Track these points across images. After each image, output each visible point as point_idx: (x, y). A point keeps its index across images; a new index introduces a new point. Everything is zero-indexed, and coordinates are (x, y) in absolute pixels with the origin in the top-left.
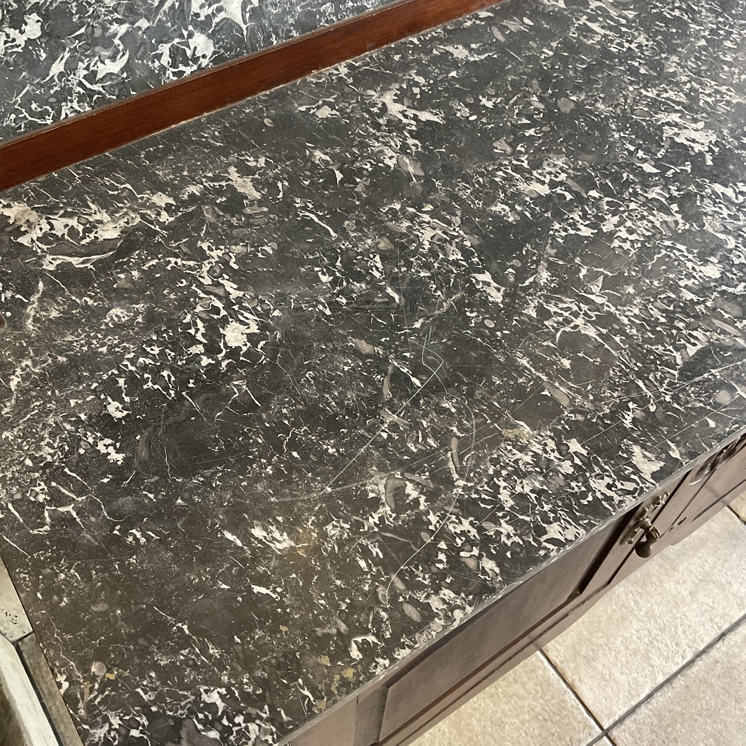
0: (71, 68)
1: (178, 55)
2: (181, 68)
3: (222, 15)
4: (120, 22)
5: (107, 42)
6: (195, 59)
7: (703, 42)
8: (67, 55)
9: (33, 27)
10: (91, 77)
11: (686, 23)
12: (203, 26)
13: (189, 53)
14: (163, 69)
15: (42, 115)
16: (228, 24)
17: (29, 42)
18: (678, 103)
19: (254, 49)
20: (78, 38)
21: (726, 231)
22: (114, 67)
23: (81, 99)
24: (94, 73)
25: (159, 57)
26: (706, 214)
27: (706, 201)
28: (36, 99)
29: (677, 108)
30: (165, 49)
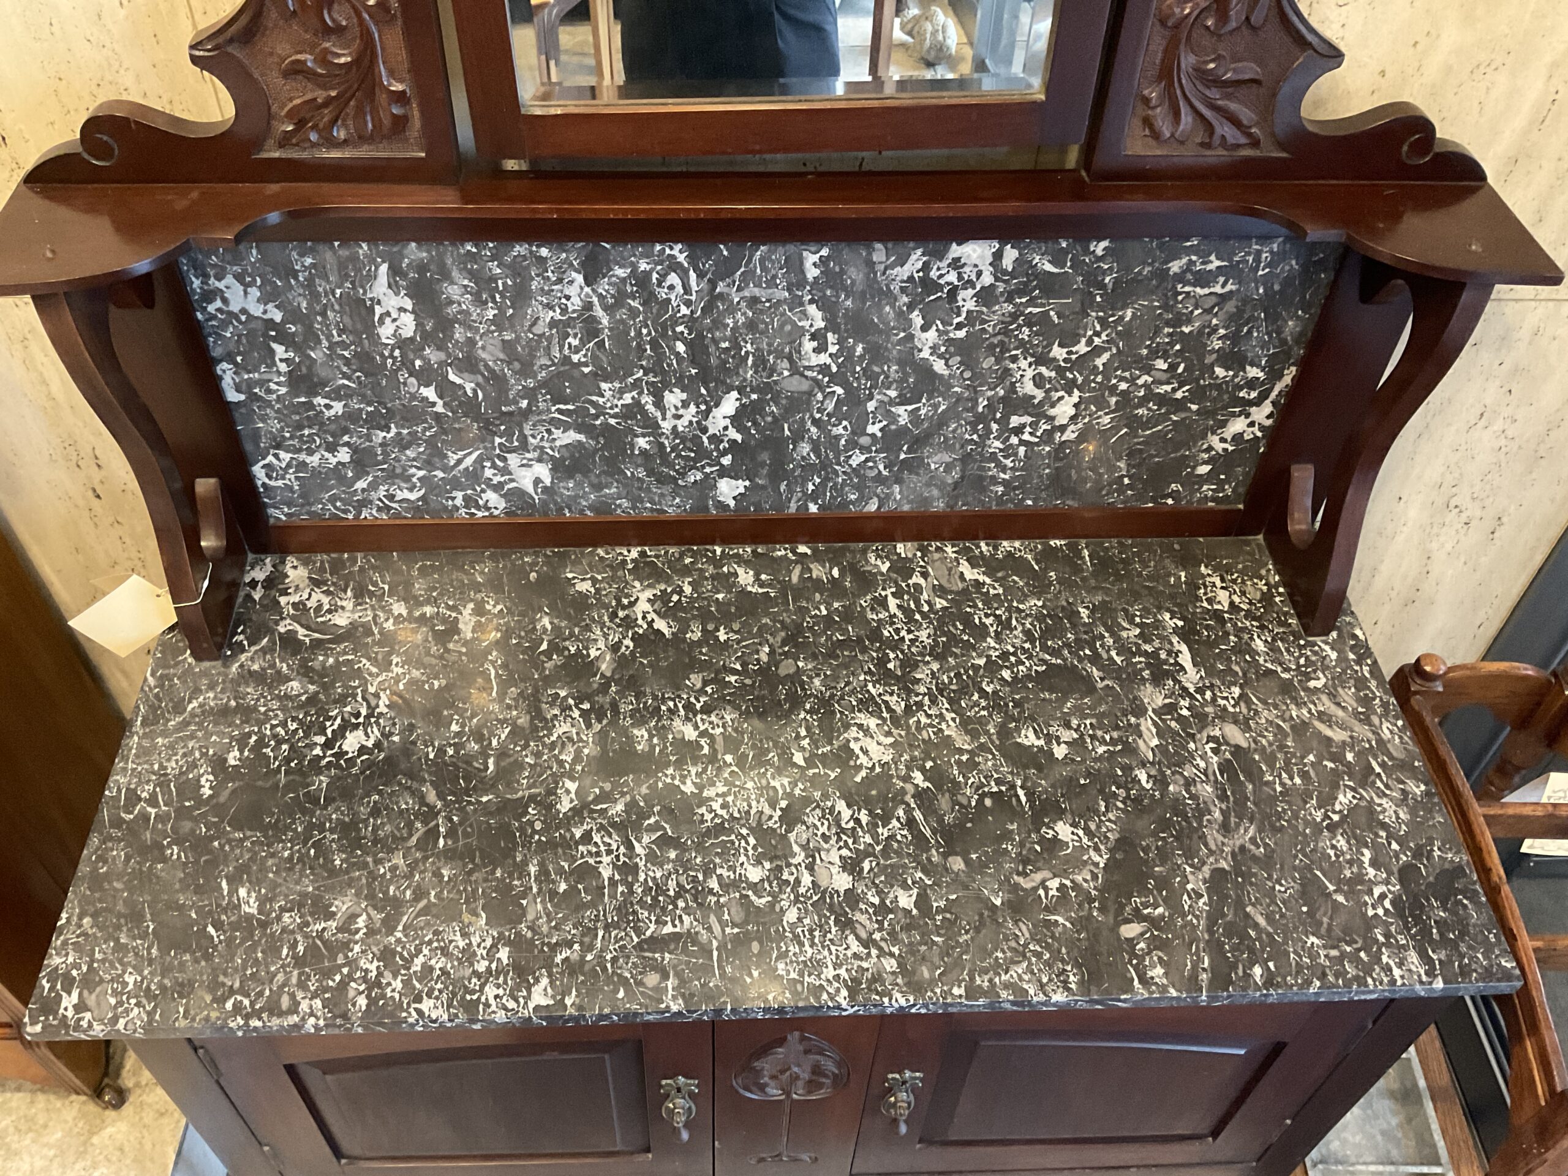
0: (373, 486)
1: (468, 501)
2: (473, 510)
3: (513, 485)
4: (419, 468)
5: (408, 479)
6: (488, 509)
7: (982, 662)
8: (370, 479)
9: (344, 455)
10: (391, 497)
11: (988, 634)
12: (497, 488)
13: (481, 502)
14: (457, 509)
15: (345, 512)
16: (520, 493)
17: (339, 463)
18: (890, 710)
19: (546, 514)
20: (383, 470)
21: (805, 847)
22: (413, 496)
23: (379, 509)
24: (393, 496)
25: (453, 499)
26: (804, 823)
27: (818, 812)
28: (341, 500)
29: (885, 715)
30: (459, 495)
